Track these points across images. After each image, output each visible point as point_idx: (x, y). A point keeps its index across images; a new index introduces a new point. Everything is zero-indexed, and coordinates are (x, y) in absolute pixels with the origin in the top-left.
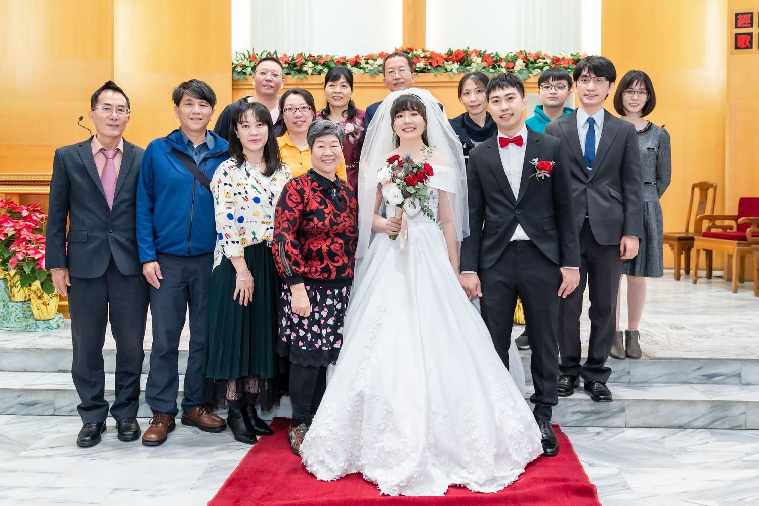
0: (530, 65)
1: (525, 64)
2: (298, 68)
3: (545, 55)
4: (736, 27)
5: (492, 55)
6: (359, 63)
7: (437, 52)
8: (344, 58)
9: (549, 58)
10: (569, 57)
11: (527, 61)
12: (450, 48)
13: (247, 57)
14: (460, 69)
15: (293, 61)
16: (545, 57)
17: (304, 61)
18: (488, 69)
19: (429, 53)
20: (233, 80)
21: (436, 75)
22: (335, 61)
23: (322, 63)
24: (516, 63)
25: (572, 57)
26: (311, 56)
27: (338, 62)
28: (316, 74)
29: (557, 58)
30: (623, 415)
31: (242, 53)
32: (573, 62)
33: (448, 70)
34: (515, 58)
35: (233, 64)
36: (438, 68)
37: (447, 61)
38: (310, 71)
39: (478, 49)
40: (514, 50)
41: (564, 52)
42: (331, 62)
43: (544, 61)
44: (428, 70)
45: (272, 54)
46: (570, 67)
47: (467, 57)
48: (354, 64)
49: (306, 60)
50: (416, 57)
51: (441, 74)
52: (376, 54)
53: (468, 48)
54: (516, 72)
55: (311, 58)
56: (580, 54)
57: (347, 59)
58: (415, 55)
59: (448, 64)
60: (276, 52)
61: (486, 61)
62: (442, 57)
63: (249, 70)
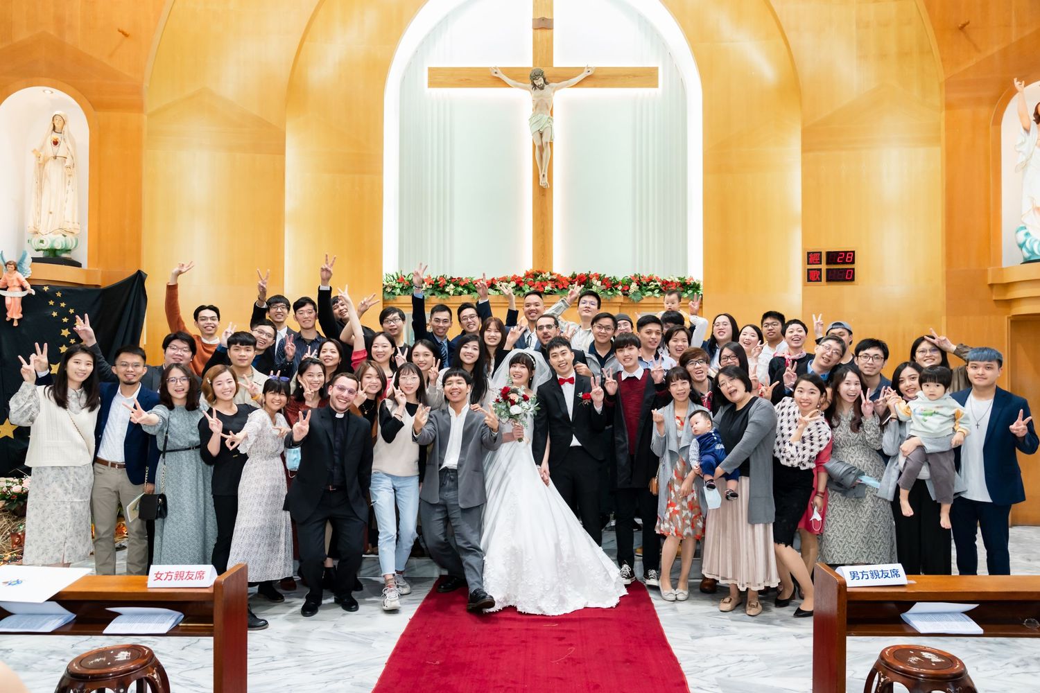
1: (638, 287)
2: (441, 289)
3: (657, 277)
4: (808, 264)
5: (610, 279)
7: (563, 275)
9: (660, 281)
10: (677, 280)
11: (639, 284)
12: (574, 272)
13: (396, 278)
15: (436, 283)
16: (656, 280)
17: (446, 283)
19: (556, 276)
20: (383, 298)
23: (462, 284)
24: (631, 286)
25: (679, 281)
26: (452, 278)
28: (457, 294)
29: (666, 281)
31: (392, 275)
34: (630, 282)
35: (383, 285)
37: (572, 284)
38: (452, 292)
39: (599, 273)
40: (630, 274)
41: (672, 276)
43: (655, 284)
44: (555, 292)
47: (589, 280)
49: (448, 282)
50: (545, 281)
52: (510, 277)
53: (589, 272)
54: (630, 294)
55: (453, 280)
56: (686, 278)
58: (543, 278)
61: (605, 284)
62: (567, 280)
63: (398, 291)
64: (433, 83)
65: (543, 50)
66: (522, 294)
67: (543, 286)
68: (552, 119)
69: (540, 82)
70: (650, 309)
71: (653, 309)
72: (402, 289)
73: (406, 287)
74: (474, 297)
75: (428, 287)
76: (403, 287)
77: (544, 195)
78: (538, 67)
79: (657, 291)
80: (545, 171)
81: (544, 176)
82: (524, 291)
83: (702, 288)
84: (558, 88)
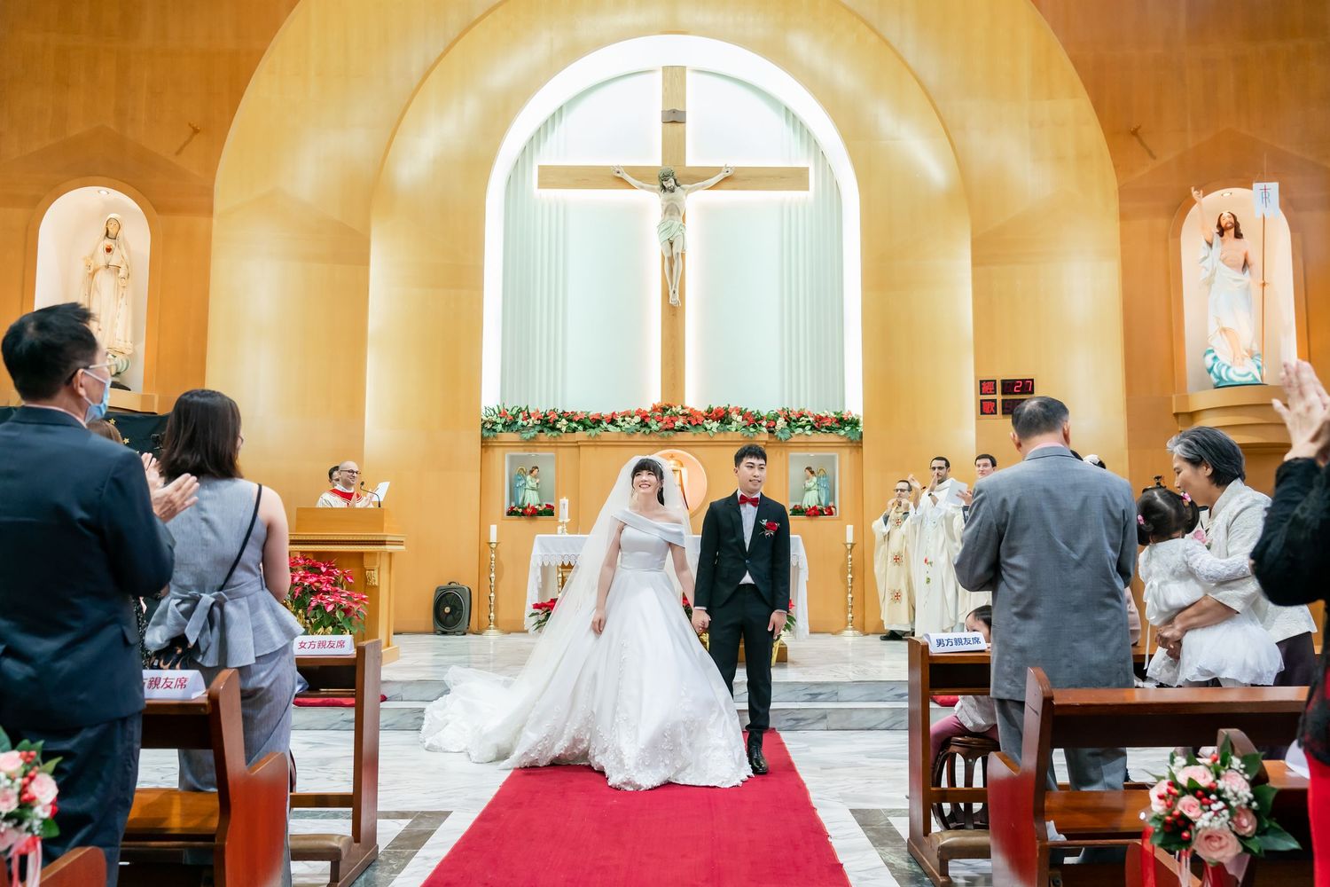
1: (786, 423)
2: (551, 425)
3: (809, 412)
4: (981, 394)
5: (753, 414)
6: (615, 420)
7: (697, 409)
8: (600, 415)
9: (812, 416)
10: (832, 415)
11: (788, 420)
12: (710, 406)
13: (497, 412)
14: (720, 428)
15: (545, 418)
16: (808, 415)
17: (557, 418)
18: (748, 428)
19: (689, 410)
20: (482, 436)
21: (695, 434)
22: (591, 419)
23: (577, 420)
24: (778, 422)
25: (835, 416)
26: (565, 413)
27: (593, 419)
28: (570, 431)
29: (819, 416)
30: (825, 721)
31: (493, 409)
32: (835, 420)
33: (707, 429)
34: (777, 416)
35: (481, 420)
36: (698, 427)
37: (707, 419)
38: (564, 429)
39: (739, 407)
40: (776, 408)
41: (826, 410)
42: (586, 420)
43: (807, 419)
44: (687, 429)
45: (524, 409)
46: (833, 426)
47: (728, 415)
48: (609, 422)
49: (560, 417)
50: (675, 416)
51: (699, 434)
52: (633, 411)
53: (729, 406)
54: (777, 431)
55: (565, 415)
56: (843, 413)
57: (602, 416)
58: (673, 413)
59: (707, 423)
60: (527, 408)
61: (747, 420)
62: (702, 415)
63: (500, 427)
64: (542, 185)
65: (674, 147)
66: (648, 431)
67: (673, 422)
68: (684, 226)
69: (670, 183)
71: (803, 449)
72: (504, 425)
73: (509, 422)
74: (590, 435)
75: (536, 422)
76: (505, 423)
77: (674, 315)
78: (668, 166)
79: (809, 428)
80: (675, 287)
81: (674, 292)
82: (650, 428)
83: (861, 425)
84: (691, 190)
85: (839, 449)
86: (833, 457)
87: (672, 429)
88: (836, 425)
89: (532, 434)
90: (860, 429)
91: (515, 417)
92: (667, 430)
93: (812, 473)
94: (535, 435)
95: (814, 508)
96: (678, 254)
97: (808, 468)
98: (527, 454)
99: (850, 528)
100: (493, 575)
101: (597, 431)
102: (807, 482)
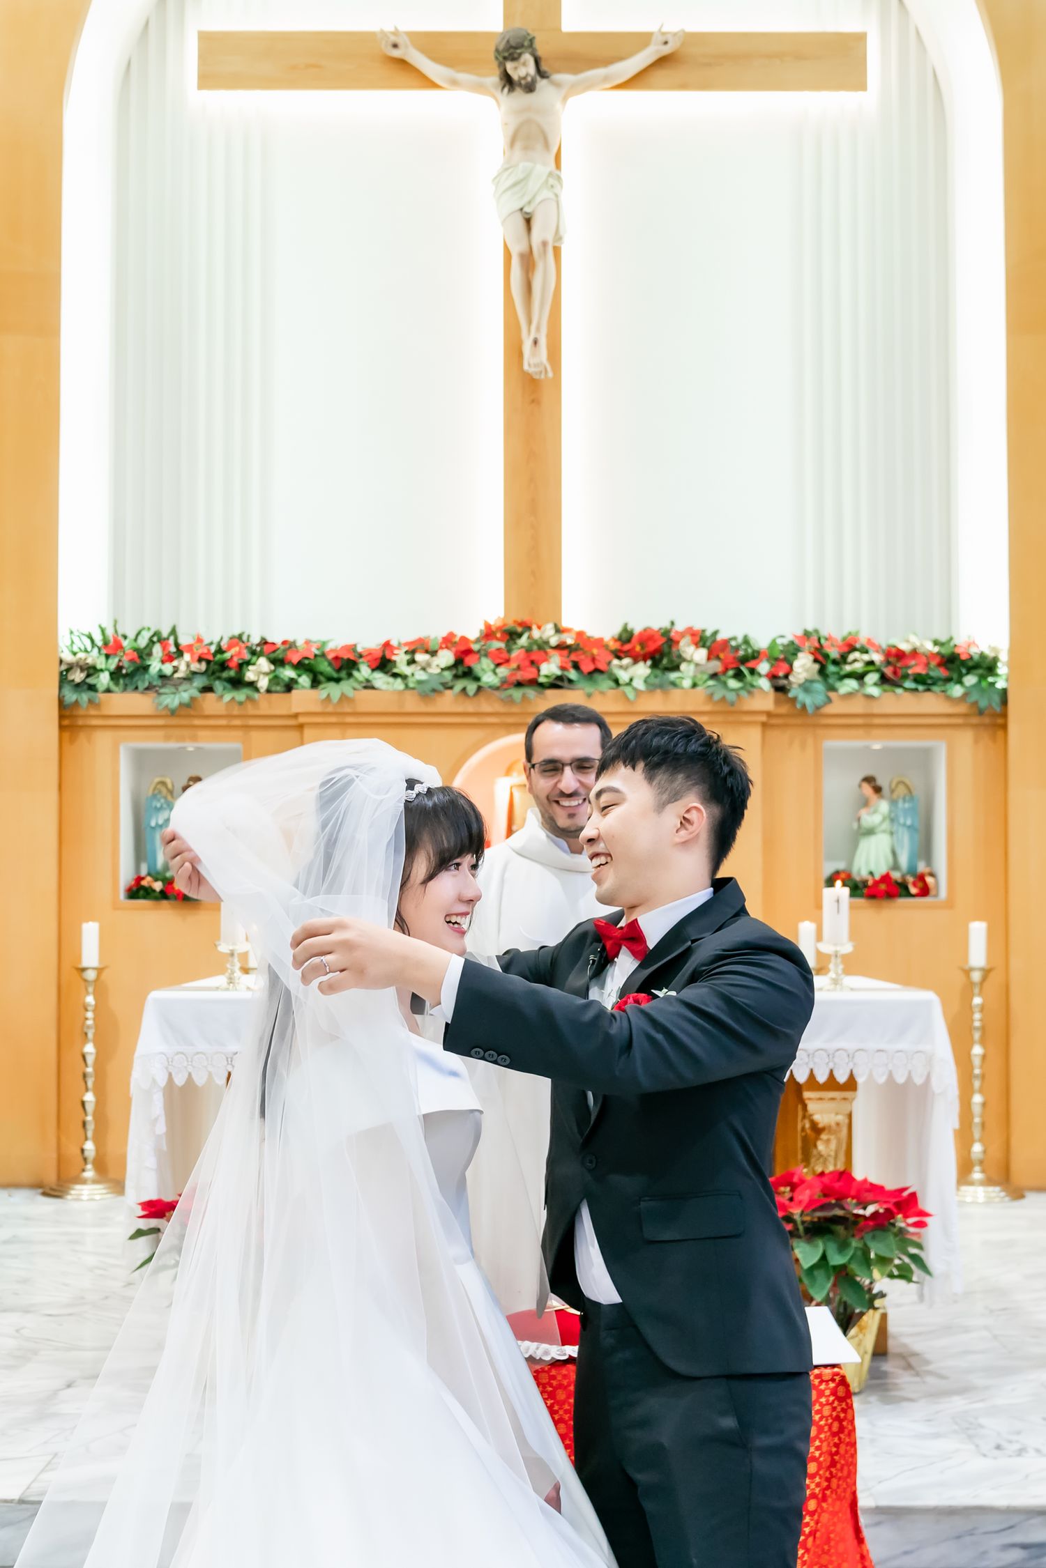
0: (831, 668)
1: (817, 666)
2: (232, 673)
3: (869, 641)
5: (733, 643)
6: (389, 661)
7: (593, 632)
8: (353, 648)
9: (878, 649)
10: (930, 647)
11: (821, 658)
12: (626, 625)
13: (100, 643)
14: (653, 680)
15: (219, 657)
16: (868, 647)
17: (247, 656)
18: (723, 678)
19: (574, 635)
20: (61, 702)
21: (589, 696)
22: (330, 657)
23: (295, 659)
24: (796, 664)
25: (936, 649)
26: (266, 643)
27: (336, 658)
28: (278, 688)
29: (899, 650)
31: (87, 633)
32: (938, 660)
33: (621, 682)
34: (792, 651)
35: (61, 662)
36: (597, 676)
37: (619, 658)
38: (263, 683)
39: (698, 626)
40: (788, 631)
41: (915, 634)
42: (319, 659)
43: (866, 657)
44: (570, 681)
45: (165, 634)
46: (932, 674)
47: (670, 647)
48: (375, 665)
49: (253, 653)
50: (540, 648)
51: (602, 693)
52: (436, 638)
53: (673, 623)
54: (795, 686)
55: (265, 647)
56: (956, 641)
57: (359, 649)
58: (535, 642)
59: (621, 667)
60: (173, 632)
61: (718, 658)
62: (606, 647)
63: (104, 680)
64: (207, 80)
66: (472, 687)
67: (534, 664)
68: (559, 178)
69: (524, 68)
70: (854, 732)
71: (861, 732)
72: (116, 675)
73: (128, 667)
74: (329, 697)
75: (195, 667)
76: (119, 668)
77: (535, 401)
78: (518, 24)
79: (872, 678)
80: (538, 329)
81: (536, 342)
82: (477, 679)
83: (1002, 669)
84: (575, 89)
85: (948, 732)
86: (926, 756)
87: (534, 683)
88: (940, 673)
89: (185, 696)
90: (1001, 684)
91: (143, 654)
92: (519, 684)
93: (878, 790)
94: (193, 699)
95: (886, 878)
96: (544, 244)
97: (869, 780)
98: (172, 745)
99: (978, 931)
100: (89, 1048)
101: (346, 687)
102: (864, 814)
